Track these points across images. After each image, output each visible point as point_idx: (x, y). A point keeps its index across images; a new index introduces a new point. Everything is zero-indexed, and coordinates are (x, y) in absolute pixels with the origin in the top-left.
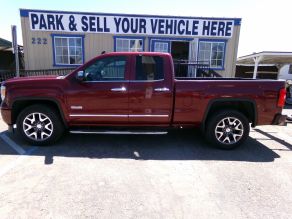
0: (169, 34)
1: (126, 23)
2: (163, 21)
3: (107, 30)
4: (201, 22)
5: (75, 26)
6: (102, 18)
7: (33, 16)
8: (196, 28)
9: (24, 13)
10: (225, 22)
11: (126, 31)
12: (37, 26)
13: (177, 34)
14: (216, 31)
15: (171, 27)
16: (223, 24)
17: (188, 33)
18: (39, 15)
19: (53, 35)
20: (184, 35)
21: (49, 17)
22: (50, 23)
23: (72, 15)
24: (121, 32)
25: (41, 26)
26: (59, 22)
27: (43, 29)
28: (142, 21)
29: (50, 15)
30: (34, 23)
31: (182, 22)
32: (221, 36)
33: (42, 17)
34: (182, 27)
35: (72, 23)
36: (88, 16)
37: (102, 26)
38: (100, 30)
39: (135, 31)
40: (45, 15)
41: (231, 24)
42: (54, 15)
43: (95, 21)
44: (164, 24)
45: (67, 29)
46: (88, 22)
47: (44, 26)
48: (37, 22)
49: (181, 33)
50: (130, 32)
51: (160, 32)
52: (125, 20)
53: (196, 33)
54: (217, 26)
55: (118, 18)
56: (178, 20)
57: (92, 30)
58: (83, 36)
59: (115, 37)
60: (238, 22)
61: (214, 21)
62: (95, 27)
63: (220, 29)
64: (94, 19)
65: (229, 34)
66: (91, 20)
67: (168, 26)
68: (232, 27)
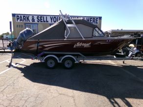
1: (55, 19)
3: (47, 21)
4: (86, 18)
5: (34, 20)
6: (45, 17)
7: (17, 16)
9: (14, 15)
10: (95, 18)
11: (55, 22)
12: (19, 20)
18: (20, 16)
19: (25, 24)
21: (24, 17)
22: (24, 19)
23: (33, 16)
24: (53, 22)
25: (21, 20)
26: (28, 18)
27: (21, 21)
29: (24, 15)
30: (18, 19)
32: (94, 24)
33: (21, 17)
35: (33, 19)
36: (40, 16)
37: (45, 20)
38: (44, 21)
40: (22, 16)
42: (26, 16)
45: (31, 21)
46: (39, 18)
52: (55, 17)
54: (92, 20)
55: (52, 17)
56: (76, 17)
57: (41, 21)
58: (37, 24)
59: (50, 24)
60: (100, 18)
61: (91, 18)
62: (43, 20)
63: (93, 21)
65: (97, 23)
66: (41, 18)
68: (98, 20)
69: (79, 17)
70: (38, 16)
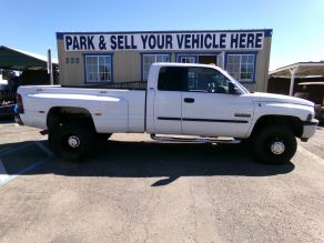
0: (195, 48)
1: (153, 40)
2: (189, 36)
3: (134, 47)
4: (229, 35)
5: (104, 47)
6: (129, 36)
7: (67, 38)
8: (224, 41)
9: (60, 36)
10: (255, 34)
11: (152, 47)
12: (71, 47)
13: (204, 48)
14: (245, 43)
15: (197, 41)
16: (253, 36)
17: (215, 46)
18: (72, 37)
19: (84, 55)
20: (211, 48)
21: (81, 38)
22: (82, 44)
23: (102, 35)
24: (148, 48)
25: (74, 47)
26: (90, 42)
27: (76, 50)
28: (168, 37)
29: (83, 35)
30: (68, 44)
31: (209, 36)
32: (250, 48)
33: (75, 38)
35: (102, 42)
36: (116, 36)
37: (129, 44)
38: (127, 47)
39: (161, 47)
40: (78, 37)
41: (261, 35)
42: (86, 36)
43: (123, 40)
44: (191, 39)
45: (97, 49)
46: (116, 41)
47: (77, 46)
48: (70, 44)
49: (208, 47)
50: (156, 48)
51: (187, 47)
52: (152, 37)
53: (224, 47)
54: (246, 38)
55: (144, 35)
56: (205, 34)
57: (120, 47)
58: (112, 54)
59: (142, 54)
60: (268, 33)
61: (243, 33)
62: (123, 45)
63: (249, 42)
64: (122, 37)
65: (260, 46)
66: (119, 39)
67: (194, 41)
68: (262, 38)
69: (212, 34)
70: (113, 35)
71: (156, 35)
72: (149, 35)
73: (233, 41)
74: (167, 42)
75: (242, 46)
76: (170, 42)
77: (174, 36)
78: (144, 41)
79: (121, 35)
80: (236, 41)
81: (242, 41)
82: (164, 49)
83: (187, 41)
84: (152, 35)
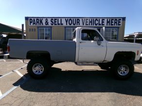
0: (90, 25)
1: (70, 21)
2: (88, 20)
3: (62, 24)
4: (106, 20)
5: (48, 23)
6: (60, 19)
7: (30, 19)
8: (104, 22)
9: (27, 18)
10: (118, 19)
11: (70, 24)
12: (32, 24)
13: (95, 25)
14: (113, 23)
15: (91, 22)
16: (117, 20)
17: (99, 24)
18: (33, 19)
19: (38, 27)
20: (98, 25)
21: (37, 20)
22: (37, 22)
23: (47, 18)
24: (68, 25)
26: (41, 22)
27: (34, 25)
28: (78, 20)
29: (37, 18)
31: (97, 20)
32: (116, 26)
34: (97, 22)
36: (54, 19)
37: (60, 22)
39: (74, 24)
40: (35, 19)
42: (39, 19)
44: (88, 21)
45: (44, 25)
46: (53, 21)
47: (35, 23)
48: (32, 22)
49: (96, 25)
50: (72, 25)
51: (86, 24)
53: (104, 25)
54: (114, 21)
55: (67, 19)
56: (95, 19)
57: (55, 24)
58: (51, 27)
59: (65, 27)
60: (124, 19)
61: (112, 19)
62: (57, 23)
63: (115, 22)
64: (56, 20)
65: (120, 25)
68: (121, 21)
69: (98, 19)
70: (52, 19)
71: (72, 19)
72: (69, 19)
73: (108, 22)
74: (77, 22)
75: (112, 25)
76: (79, 22)
77: (81, 19)
78: (67, 22)
79: (56, 19)
80: (109, 22)
81: (112, 22)
82: (76, 25)
83: (87, 22)
84: (70, 19)
